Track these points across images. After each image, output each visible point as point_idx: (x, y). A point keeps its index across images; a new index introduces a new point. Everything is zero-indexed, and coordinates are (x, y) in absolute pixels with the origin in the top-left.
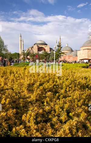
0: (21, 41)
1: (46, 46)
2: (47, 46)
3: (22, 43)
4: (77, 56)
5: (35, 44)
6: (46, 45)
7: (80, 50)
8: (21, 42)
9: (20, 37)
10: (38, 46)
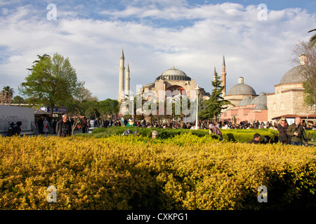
0: (124, 69)
1: (187, 82)
2: (191, 82)
3: (127, 73)
4: (266, 108)
5: (158, 79)
6: (189, 79)
7: (274, 94)
8: (124, 72)
9: (121, 61)
10: (166, 83)
